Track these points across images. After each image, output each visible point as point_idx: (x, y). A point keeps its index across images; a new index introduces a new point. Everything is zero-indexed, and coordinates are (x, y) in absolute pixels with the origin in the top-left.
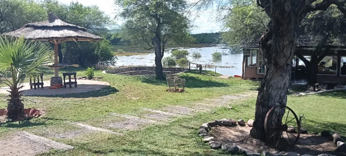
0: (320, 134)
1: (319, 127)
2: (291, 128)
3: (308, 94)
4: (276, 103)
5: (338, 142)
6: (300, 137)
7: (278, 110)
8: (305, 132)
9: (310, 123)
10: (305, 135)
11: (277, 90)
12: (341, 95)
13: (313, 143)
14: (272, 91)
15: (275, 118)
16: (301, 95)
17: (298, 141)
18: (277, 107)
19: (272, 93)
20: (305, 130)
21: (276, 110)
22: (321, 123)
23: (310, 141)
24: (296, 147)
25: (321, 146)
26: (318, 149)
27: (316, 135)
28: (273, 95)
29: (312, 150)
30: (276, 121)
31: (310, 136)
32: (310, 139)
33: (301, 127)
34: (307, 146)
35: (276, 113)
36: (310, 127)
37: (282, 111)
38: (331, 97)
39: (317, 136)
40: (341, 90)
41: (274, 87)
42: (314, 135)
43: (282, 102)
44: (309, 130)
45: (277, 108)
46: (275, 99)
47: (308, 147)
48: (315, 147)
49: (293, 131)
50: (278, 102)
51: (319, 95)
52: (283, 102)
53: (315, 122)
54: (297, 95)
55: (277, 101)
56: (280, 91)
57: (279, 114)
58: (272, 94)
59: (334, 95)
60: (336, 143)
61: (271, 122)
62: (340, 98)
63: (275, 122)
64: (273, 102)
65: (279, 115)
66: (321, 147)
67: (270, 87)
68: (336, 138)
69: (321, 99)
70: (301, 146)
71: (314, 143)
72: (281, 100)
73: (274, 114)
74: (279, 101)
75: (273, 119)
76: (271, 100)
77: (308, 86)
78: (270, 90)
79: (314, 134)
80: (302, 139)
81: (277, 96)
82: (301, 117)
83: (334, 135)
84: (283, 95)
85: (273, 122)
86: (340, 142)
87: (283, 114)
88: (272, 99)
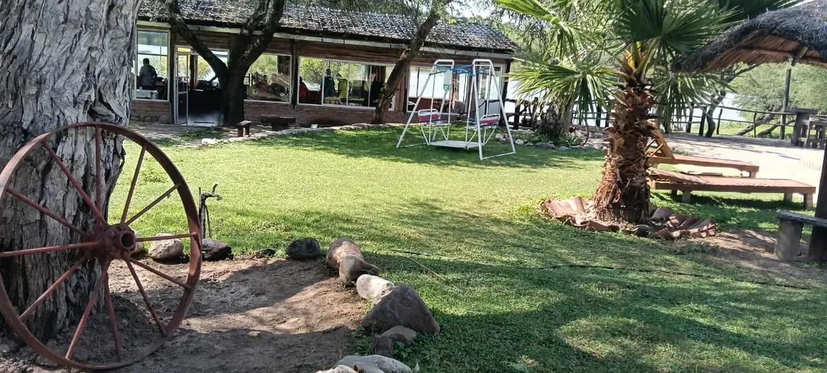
0: (281, 253)
1: (270, 231)
2: (163, 242)
3: (226, 141)
4: (67, 113)
5: (362, 278)
6: (203, 276)
7: (81, 152)
8: (223, 254)
9: (238, 220)
10: (222, 266)
11: (70, 33)
12: (309, 144)
13: (260, 295)
14: (39, 39)
15: (60, 197)
16: (206, 146)
17: (195, 297)
18: (72, 132)
19: (37, 50)
20: (224, 245)
21: (65, 149)
22: (272, 216)
23: (244, 290)
24: (184, 332)
25: (295, 306)
26: (283, 326)
27: (265, 262)
28: (42, 61)
29: (261, 335)
30: (71, 210)
31: (244, 266)
32: (245, 282)
33: (207, 235)
34: (232, 317)
35: (63, 169)
36: (240, 231)
37: (103, 152)
38: (285, 147)
39: (269, 262)
40: (308, 132)
41: (47, 15)
42: (259, 262)
43: (101, 109)
44: (235, 244)
45: (70, 141)
46: (60, 84)
47: (238, 320)
48: (269, 317)
49: (174, 258)
50: (75, 103)
51: (255, 143)
52: (108, 106)
53: (255, 214)
54: (195, 146)
55: (68, 95)
56: (85, 38)
57: (87, 169)
58: (35, 58)
59: (292, 143)
60: (350, 285)
61: (42, 224)
62: (310, 149)
63: (62, 219)
64: (45, 99)
65: (85, 178)
66: (294, 313)
67: (27, 11)
68: (352, 262)
69: (261, 153)
70: (208, 322)
71: (264, 298)
72: (92, 94)
73: (54, 173)
74: (85, 95)
75: (51, 204)
76: (33, 91)
77: (225, 128)
78: (27, 28)
79: (259, 256)
80: (212, 284)
81: (69, 69)
82: (204, 198)
83: (338, 250)
84: (104, 64)
85: (51, 223)
86: (368, 280)
87: (108, 173)
88: (40, 83)
